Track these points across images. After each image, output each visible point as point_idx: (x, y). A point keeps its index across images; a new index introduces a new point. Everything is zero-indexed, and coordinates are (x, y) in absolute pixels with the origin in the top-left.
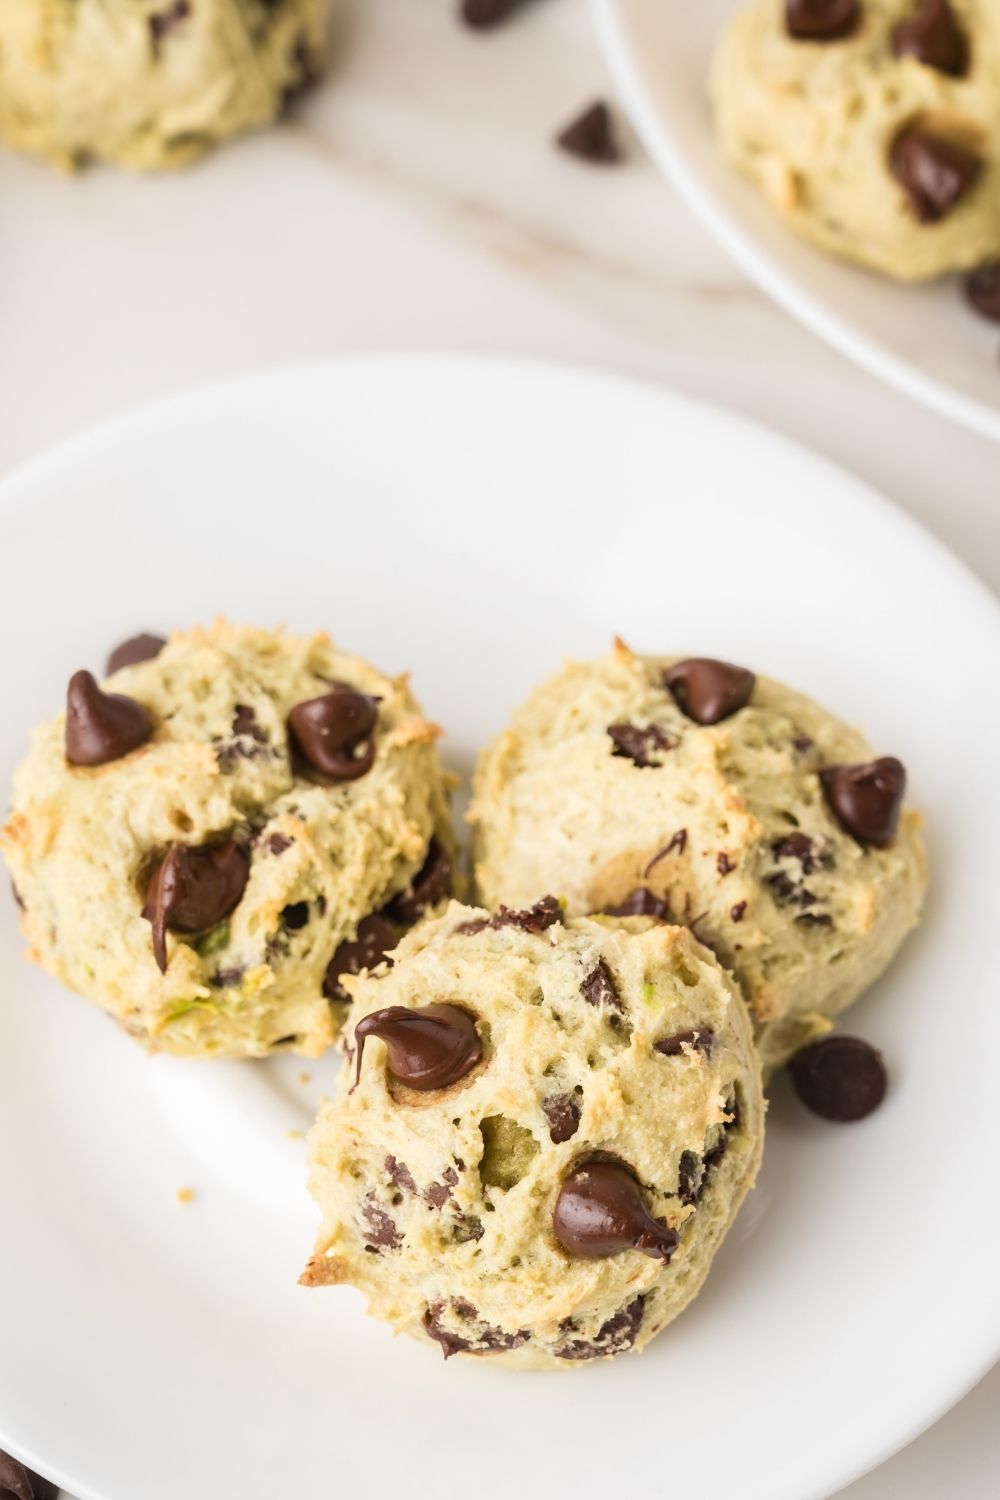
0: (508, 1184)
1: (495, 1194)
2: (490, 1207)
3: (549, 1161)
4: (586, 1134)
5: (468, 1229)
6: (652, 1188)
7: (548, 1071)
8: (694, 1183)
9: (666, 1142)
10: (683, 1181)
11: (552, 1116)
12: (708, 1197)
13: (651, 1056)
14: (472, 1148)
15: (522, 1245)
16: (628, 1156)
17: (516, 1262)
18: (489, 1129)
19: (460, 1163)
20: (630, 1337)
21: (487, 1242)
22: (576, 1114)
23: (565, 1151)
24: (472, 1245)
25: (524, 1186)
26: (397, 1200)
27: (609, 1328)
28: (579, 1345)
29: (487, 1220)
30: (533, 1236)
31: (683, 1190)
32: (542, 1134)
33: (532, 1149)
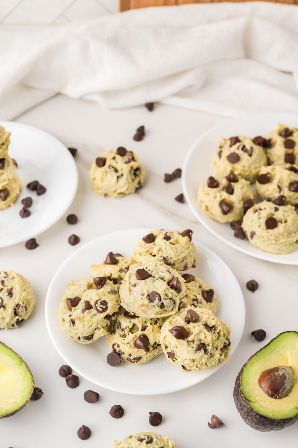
0: (132, 333)
1: (130, 333)
2: (129, 335)
3: (139, 333)
4: (145, 332)
5: (124, 336)
6: (150, 344)
7: (145, 322)
8: (155, 346)
9: (154, 339)
10: (154, 345)
11: (142, 328)
12: (155, 349)
14: (130, 326)
15: (130, 341)
16: (149, 338)
17: (128, 343)
18: (134, 325)
19: (128, 327)
20: (137, 362)
21: (126, 339)
22: (146, 329)
23: (142, 333)
24: (124, 338)
25: (134, 334)
26: (118, 328)
27: (135, 359)
28: (130, 359)
29: (127, 336)
30: (132, 341)
31: (153, 346)
32: (140, 329)
33: (138, 330)
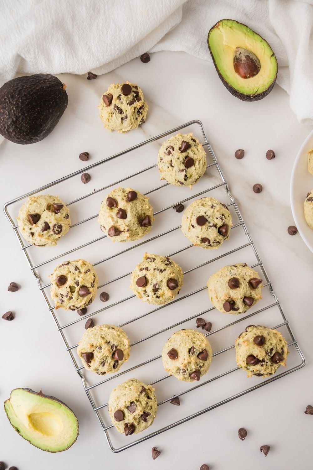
0: (74, 292)
1: (73, 294)
2: (73, 295)
3: (77, 288)
4: (80, 285)
5: (71, 298)
6: (89, 287)
7: (74, 279)
8: (93, 285)
9: (89, 282)
10: (92, 285)
11: (76, 284)
12: (95, 286)
13: (84, 274)
14: (69, 290)
15: (77, 298)
16: (85, 285)
17: (77, 300)
18: (70, 287)
19: (68, 292)
20: (91, 302)
21: (74, 299)
22: (79, 283)
23: (79, 287)
24: (72, 299)
25: (76, 292)
26: (63, 297)
27: (89, 302)
28: (86, 305)
29: (73, 297)
30: (78, 296)
31: (92, 286)
32: (76, 286)
33: (75, 288)
